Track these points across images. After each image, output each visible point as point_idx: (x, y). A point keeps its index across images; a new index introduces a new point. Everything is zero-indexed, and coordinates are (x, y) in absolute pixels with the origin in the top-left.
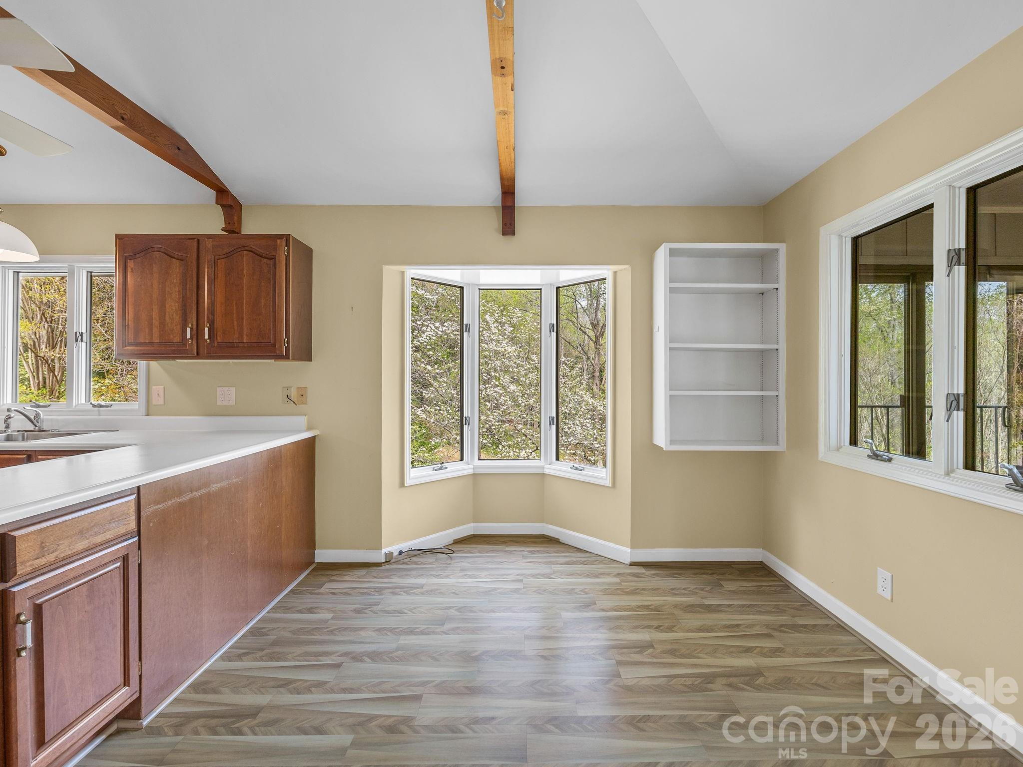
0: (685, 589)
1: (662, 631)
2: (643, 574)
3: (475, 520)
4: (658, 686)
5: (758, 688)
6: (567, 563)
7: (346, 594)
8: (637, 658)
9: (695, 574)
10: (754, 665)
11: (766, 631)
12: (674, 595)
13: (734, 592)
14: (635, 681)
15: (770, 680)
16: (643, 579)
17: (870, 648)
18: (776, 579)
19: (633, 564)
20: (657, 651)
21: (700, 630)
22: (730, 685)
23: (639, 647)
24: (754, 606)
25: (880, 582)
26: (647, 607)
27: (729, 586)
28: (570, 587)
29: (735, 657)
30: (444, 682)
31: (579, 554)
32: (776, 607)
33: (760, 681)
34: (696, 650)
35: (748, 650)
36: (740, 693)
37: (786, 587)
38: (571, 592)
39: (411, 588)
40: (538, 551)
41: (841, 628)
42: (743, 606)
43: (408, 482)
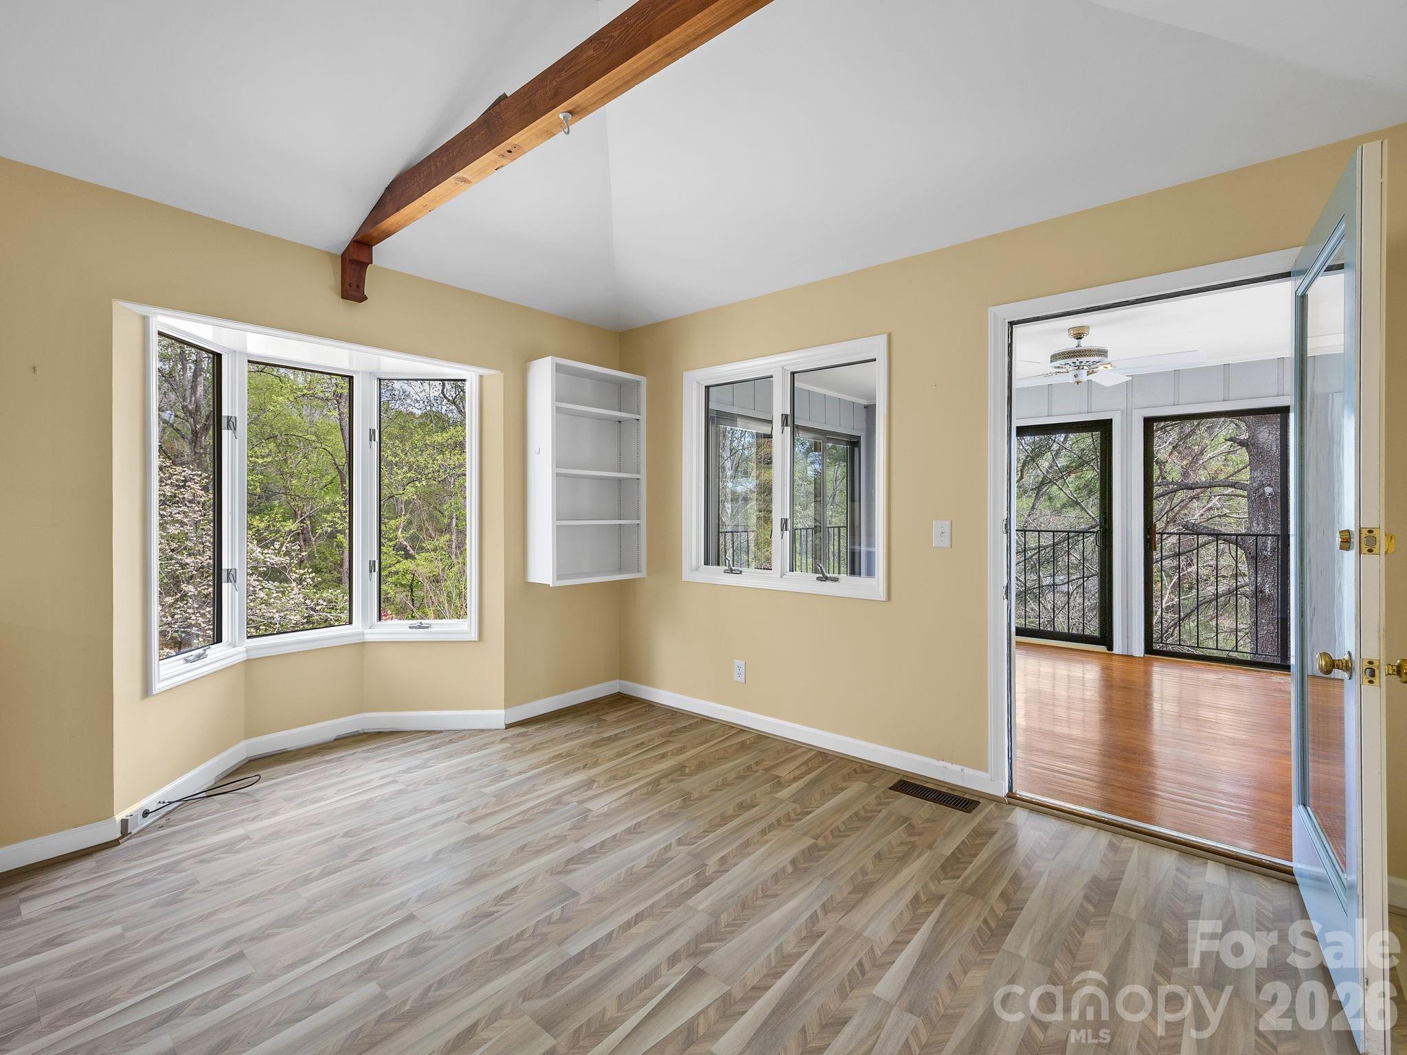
0: (576, 732)
1: (591, 768)
2: (527, 732)
3: (249, 734)
4: (626, 803)
5: (690, 775)
6: (432, 748)
7: (98, 898)
8: (590, 793)
9: (575, 717)
10: (675, 763)
11: (665, 740)
12: (572, 739)
13: (618, 721)
14: (606, 807)
15: (693, 768)
16: (530, 737)
17: (731, 726)
18: (639, 702)
19: (509, 726)
20: (602, 783)
21: (619, 756)
22: (672, 781)
23: (585, 786)
24: (641, 726)
25: (736, 671)
26: (559, 756)
27: (611, 718)
28: (465, 767)
29: (660, 763)
30: (423, 894)
31: (433, 737)
32: (657, 721)
33: (687, 770)
34: (629, 770)
35: (664, 756)
36: (682, 782)
37: (650, 706)
38: (468, 771)
39: (228, 845)
40: (378, 748)
41: (706, 720)
42: (634, 728)
43: (158, 687)
